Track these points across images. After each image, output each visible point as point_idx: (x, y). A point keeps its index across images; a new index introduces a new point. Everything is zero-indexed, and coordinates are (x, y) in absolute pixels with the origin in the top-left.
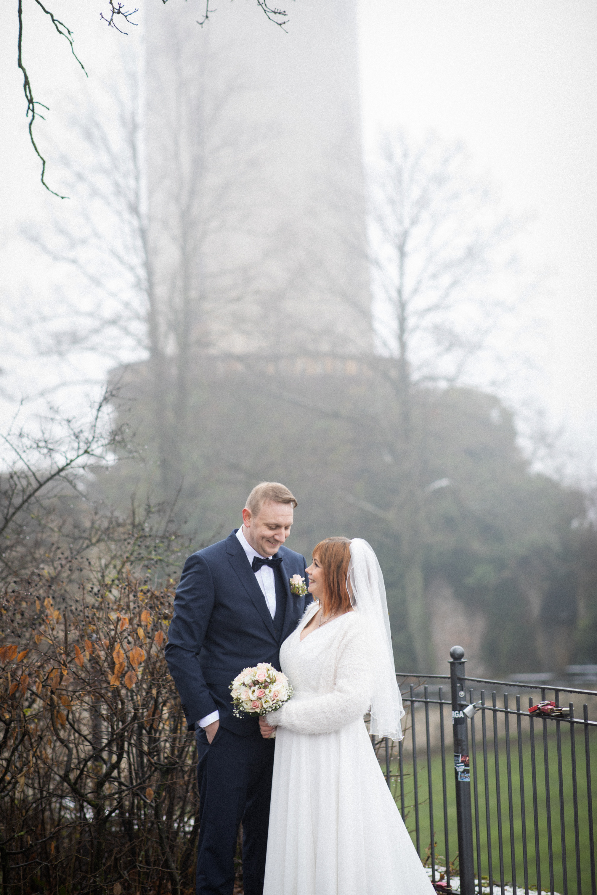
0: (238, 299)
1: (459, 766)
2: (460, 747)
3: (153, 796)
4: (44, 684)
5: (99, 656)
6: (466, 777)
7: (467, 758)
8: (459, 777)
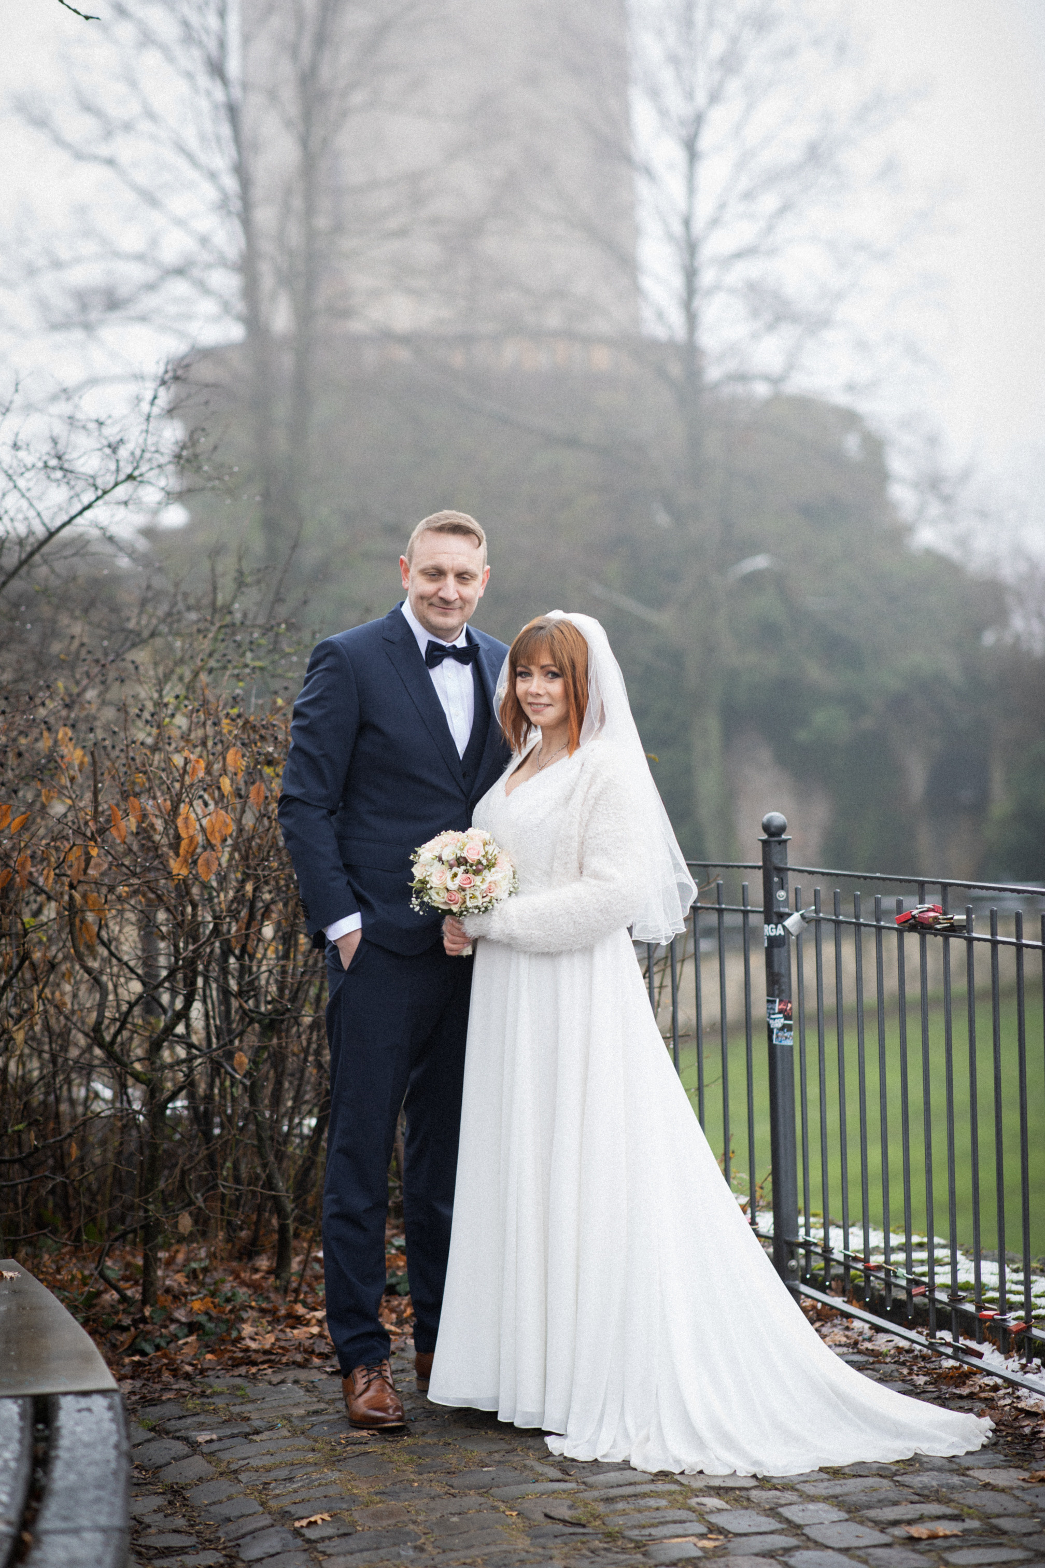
0: (402, 233)
1: (774, 1019)
2: (776, 987)
3: (247, 1067)
4: (57, 871)
5: (152, 826)
6: (786, 1038)
7: (789, 1005)
8: (774, 1036)
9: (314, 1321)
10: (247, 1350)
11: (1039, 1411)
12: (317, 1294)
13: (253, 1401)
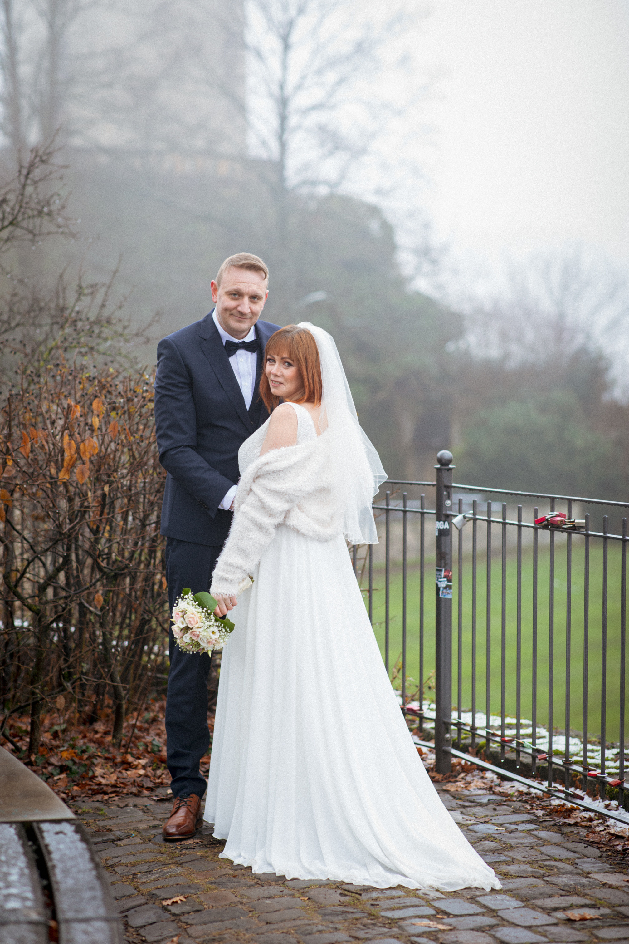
1: (441, 581)
2: (443, 561)
6: (448, 593)
7: (451, 573)
8: (441, 592)
9: (140, 766)
10: (100, 784)
11: (624, 835)
12: (138, 748)
13: (111, 819)
